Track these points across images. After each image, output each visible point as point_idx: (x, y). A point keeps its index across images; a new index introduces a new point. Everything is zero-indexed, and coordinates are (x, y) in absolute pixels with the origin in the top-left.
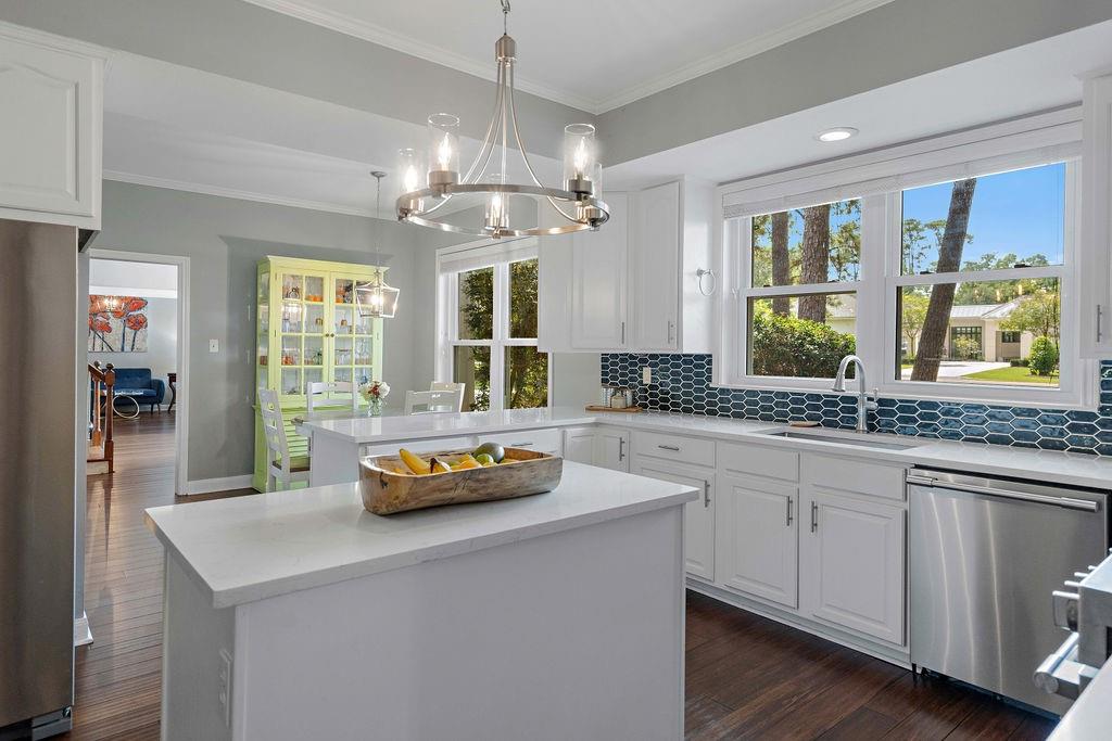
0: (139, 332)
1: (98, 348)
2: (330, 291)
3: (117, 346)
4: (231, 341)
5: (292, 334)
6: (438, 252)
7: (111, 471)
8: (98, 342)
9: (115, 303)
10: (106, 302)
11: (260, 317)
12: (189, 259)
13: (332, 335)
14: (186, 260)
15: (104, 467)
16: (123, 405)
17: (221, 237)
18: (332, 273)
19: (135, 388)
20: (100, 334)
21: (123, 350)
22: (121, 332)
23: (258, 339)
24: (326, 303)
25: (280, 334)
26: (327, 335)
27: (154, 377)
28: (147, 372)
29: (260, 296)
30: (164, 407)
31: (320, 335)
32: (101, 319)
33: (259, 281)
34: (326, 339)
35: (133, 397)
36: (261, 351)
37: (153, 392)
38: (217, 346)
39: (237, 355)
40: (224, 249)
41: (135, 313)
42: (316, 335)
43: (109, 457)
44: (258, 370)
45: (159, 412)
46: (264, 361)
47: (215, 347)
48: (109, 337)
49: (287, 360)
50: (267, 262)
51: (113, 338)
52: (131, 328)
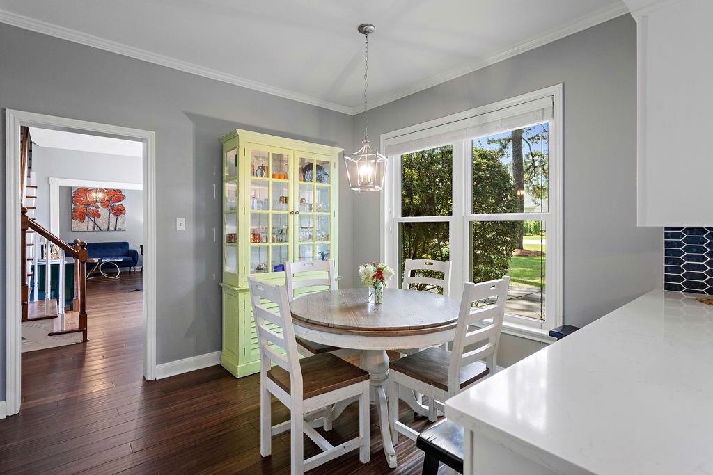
0: (120, 218)
1: (91, 228)
2: (293, 169)
3: (105, 227)
4: (197, 219)
5: (259, 211)
6: (382, 137)
7: (85, 340)
8: (91, 224)
9: (100, 196)
10: (94, 195)
11: (226, 194)
12: (153, 133)
13: (297, 213)
14: (151, 135)
15: (78, 337)
16: (108, 268)
17: (188, 114)
18: (296, 151)
19: (117, 256)
20: (93, 219)
21: (108, 229)
22: (107, 217)
23: (225, 216)
24: (290, 181)
25: (249, 211)
26: (292, 213)
27: (131, 247)
28: (126, 244)
29: (226, 174)
30: (138, 268)
31: (286, 212)
32: (92, 208)
33: (224, 159)
34: (291, 217)
35: (115, 263)
36: (229, 229)
37: (129, 258)
38: (184, 225)
39: (203, 234)
40: (189, 126)
41: (116, 204)
42: (282, 212)
43: (83, 326)
44: (224, 247)
45: (135, 272)
46: (233, 239)
47: (182, 225)
48: (99, 221)
49: (256, 238)
50: (235, 136)
51: (102, 221)
52: (113, 214)
